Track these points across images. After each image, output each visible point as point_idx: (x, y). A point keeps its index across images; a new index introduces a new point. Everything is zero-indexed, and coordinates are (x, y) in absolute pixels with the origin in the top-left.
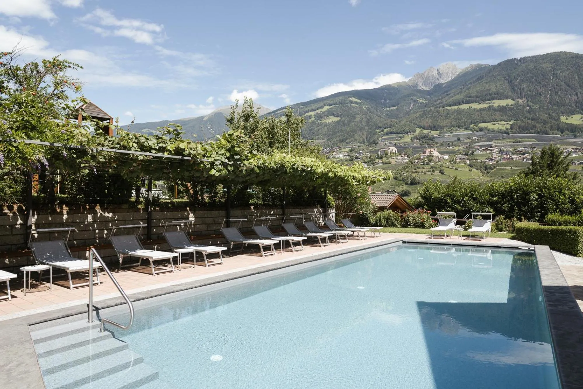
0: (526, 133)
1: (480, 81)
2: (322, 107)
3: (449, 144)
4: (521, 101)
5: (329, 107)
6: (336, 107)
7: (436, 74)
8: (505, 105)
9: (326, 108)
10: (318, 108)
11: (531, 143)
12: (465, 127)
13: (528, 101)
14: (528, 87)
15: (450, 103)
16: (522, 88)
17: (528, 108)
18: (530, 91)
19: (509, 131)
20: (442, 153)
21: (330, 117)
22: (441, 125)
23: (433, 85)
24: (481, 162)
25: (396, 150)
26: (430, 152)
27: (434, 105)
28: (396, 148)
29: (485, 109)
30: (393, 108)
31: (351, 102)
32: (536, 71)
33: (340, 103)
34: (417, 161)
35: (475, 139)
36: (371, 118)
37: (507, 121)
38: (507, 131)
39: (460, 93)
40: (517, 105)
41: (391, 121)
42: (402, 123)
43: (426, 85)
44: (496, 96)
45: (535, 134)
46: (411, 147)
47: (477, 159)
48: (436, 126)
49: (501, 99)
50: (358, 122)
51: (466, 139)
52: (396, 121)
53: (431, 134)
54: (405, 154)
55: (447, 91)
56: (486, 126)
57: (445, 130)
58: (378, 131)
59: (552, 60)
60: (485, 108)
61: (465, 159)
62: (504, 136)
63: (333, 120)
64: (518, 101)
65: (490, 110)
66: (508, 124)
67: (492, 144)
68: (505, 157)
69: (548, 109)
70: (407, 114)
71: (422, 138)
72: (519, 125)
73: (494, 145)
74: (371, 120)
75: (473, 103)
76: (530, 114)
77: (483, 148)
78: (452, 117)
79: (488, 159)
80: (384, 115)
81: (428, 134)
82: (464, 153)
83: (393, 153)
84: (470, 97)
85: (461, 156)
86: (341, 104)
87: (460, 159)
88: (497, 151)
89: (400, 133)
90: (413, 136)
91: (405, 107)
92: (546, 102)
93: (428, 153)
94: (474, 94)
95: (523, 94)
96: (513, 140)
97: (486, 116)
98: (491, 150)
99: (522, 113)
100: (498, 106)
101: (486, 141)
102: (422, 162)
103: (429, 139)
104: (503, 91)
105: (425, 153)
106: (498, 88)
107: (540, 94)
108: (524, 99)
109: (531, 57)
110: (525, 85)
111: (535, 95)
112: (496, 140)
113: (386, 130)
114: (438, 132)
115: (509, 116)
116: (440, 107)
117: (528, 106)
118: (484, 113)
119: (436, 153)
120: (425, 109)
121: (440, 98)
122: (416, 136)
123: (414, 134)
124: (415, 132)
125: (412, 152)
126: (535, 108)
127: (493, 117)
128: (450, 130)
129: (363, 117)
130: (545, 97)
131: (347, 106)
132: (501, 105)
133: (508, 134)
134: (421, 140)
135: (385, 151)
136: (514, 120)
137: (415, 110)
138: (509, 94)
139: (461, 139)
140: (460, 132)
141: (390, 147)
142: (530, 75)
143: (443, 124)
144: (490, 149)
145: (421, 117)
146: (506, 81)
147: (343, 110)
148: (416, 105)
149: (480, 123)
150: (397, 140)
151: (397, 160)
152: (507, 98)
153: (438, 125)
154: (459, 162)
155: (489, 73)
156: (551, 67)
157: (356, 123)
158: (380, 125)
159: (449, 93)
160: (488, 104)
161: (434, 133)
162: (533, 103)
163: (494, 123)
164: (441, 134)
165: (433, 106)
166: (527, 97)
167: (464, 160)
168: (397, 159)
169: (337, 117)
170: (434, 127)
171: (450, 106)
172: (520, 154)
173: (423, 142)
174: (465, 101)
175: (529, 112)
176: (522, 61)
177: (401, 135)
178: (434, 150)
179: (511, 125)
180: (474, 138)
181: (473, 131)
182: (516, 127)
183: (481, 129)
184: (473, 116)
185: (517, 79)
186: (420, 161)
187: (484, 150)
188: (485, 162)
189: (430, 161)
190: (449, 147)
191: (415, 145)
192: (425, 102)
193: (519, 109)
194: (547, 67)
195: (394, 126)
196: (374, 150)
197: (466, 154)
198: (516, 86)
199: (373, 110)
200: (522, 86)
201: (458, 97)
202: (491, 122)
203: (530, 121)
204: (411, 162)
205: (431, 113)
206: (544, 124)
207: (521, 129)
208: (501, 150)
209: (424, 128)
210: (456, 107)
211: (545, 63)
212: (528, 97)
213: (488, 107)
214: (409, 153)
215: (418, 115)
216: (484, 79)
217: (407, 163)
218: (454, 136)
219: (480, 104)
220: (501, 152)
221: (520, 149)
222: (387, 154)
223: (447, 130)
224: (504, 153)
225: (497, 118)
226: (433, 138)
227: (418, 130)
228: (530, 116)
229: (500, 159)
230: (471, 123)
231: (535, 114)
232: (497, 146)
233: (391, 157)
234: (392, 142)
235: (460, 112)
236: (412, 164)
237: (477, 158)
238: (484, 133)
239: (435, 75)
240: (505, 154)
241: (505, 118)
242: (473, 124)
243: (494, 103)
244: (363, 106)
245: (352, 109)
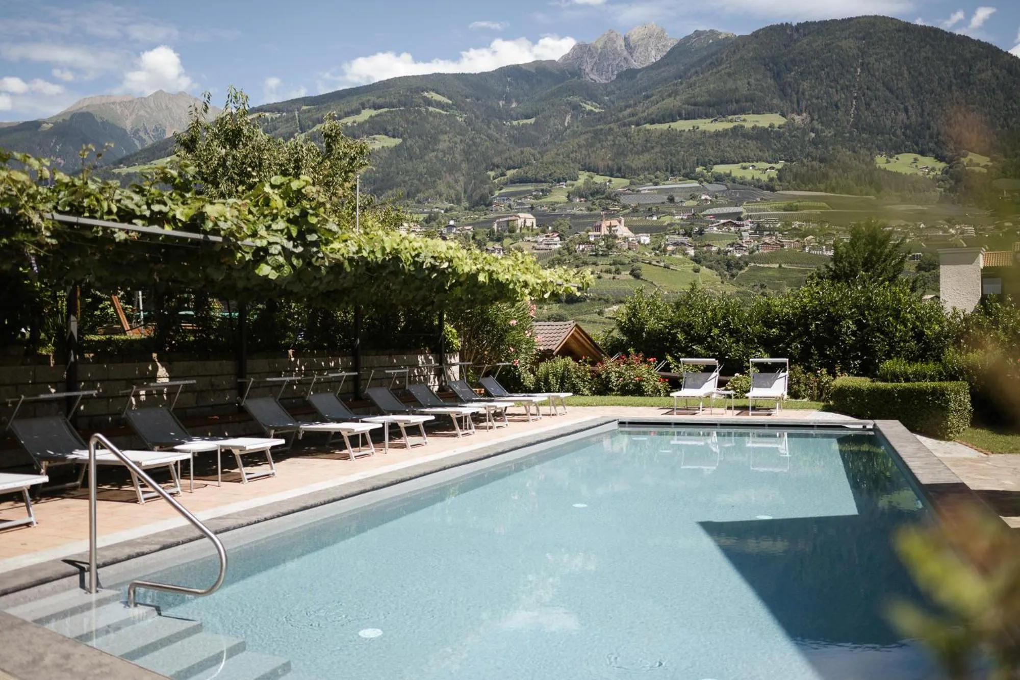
0: (809, 190)
1: (715, 70)
2: (357, 112)
3: (650, 210)
4: (798, 119)
5: (374, 113)
6: (391, 112)
7: (621, 46)
8: (767, 125)
9: (366, 114)
10: (347, 114)
11: (818, 212)
12: (683, 171)
13: (812, 120)
14: (812, 88)
15: (653, 116)
16: (801, 90)
17: (813, 135)
18: (817, 98)
19: (776, 183)
20: (635, 230)
21: (377, 136)
22: (634, 166)
23: (616, 73)
24: (719, 252)
25: (534, 221)
26: (610, 227)
27: (619, 120)
28: (534, 215)
29: (725, 133)
30: (525, 121)
31: (429, 102)
32: (830, 54)
33: (400, 103)
34: (582, 247)
35: (706, 199)
36: (474, 144)
37: (770, 163)
38: (771, 184)
39: (676, 93)
40: (790, 126)
41: (522, 152)
42: (547, 158)
43: (600, 72)
44: (748, 104)
45: (826, 192)
46: (567, 215)
47: (709, 245)
48: (623, 168)
49: (758, 113)
50: (443, 151)
51: (688, 200)
52: (532, 151)
53: (611, 186)
54: (554, 231)
55: (645, 89)
56: (728, 172)
57: (642, 177)
58: (492, 174)
59: (860, 32)
60: (727, 130)
61: (685, 245)
62: (764, 195)
63: (385, 145)
64: (793, 119)
65: (737, 135)
66: (772, 168)
67: (741, 213)
68: (767, 241)
69: (851, 139)
70: (558, 136)
71: (592, 195)
72: (794, 170)
73: (745, 214)
74: (474, 148)
75: (701, 117)
76: (817, 148)
77: (722, 221)
78: (657, 149)
79: (732, 245)
80: (506, 138)
81: (605, 185)
82: (682, 231)
83: (528, 228)
84: (695, 104)
85: (676, 236)
86: (405, 105)
87: (675, 244)
88: (752, 229)
89: (541, 182)
90: (571, 189)
91: (552, 121)
92: (848, 123)
93: (605, 231)
94: (703, 99)
95: (803, 104)
96: (783, 204)
97: (728, 149)
98: (739, 226)
99: (802, 146)
100: (754, 128)
101: (729, 205)
102: (592, 251)
103: (608, 198)
104: (762, 94)
105: (598, 228)
106: (753, 87)
107: (837, 106)
108: (804, 114)
109: (820, 22)
110: (805, 85)
111: (827, 108)
112: (747, 203)
113: (510, 173)
114: (626, 182)
115: (774, 150)
116: (630, 124)
117: (812, 131)
118: (724, 142)
119: (623, 231)
120: (599, 127)
121: (632, 102)
122: (579, 188)
123: (573, 185)
124: (576, 180)
125: (570, 227)
126: (826, 136)
127: (742, 152)
128: (652, 177)
129: (458, 139)
130: (847, 112)
131: (419, 112)
132: (760, 125)
133: (772, 189)
134: (591, 198)
135: (508, 221)
136: (786, 161)
137: (576, 128)
138: (775, 101)
139: (677, 199)
140: (675, 184)
141: (520, 215)
142: (816, 62)
143: (636, 162)
144: (738, 222)
145: (589, 145)
146: (768, 73)
147: (407, 121)
148: (577, 118)
149: (716, 164)
150: (536, 197)
151: (536, 245)
152: (771, 111)
153: (628, 167)
154: (673, 252)
155: (734, 52)
156: (858, 47)
157: (440, 155)
158: (496, 160)
159: (649, 93)
160: (731, 121)
161: (618, 184)
162: (822, 126)
163: (744, 164)
164: (633, 187)
165: (615, 122)
166: (811, 110)
167: (684, 247)
168: (536, 242)
169: (394, 137)
170: (619, 170)
171: (652, 122)
172: (797, 235)
173: (593, 204)
174: (684, 112)
175: (814, 143)
176: (801, 31)
177: (545, 186)
178: (618, 224)
179: (779, 170)
180: (703, 197)
181: (701, 182)
182: (788, 176)
183: (719, 179)
184: (701, 148)
185: (790, 70)
186: (588, 248)
187: (724, 224)
188: (727, 252)
189: (609, 247)
190: (651, 216)
191: (576, 211)
192: (597, 111)
193: (794, 136)
194: (850, 48)
195: (528, 164)
196: (482, 219)
197: (687, 234)
198: (790, 85)
199: (479, 124)
200: (801, 87)
201: (672, 103)
202: (739, 162)
203: (816, 164)
204: (568, 249)
205: (610, 138)
206: (844, 171)
207: (798, 181)
208: (758, 225)
209: (597, 171)
210: (664, 126)
211: (845, 38)
212: (813, 112)
213: (731, 129)
214: (563, 228)
215: (582, 140)
216: (724, 66)
217: (559, 253)
218: (661, 191)
219: (716, 120)
220: (759, 230)
221: (796, 224)
222: (512, 231)
223: (645, 177)
224: (765, 233)
225: (752, 155)
226: (616, 195)
227: (583, 177)
228: (818, 153)
229: (758, 246)
230: (698, 164)
231: (826, 148)
232: (750, 217)
233: (522, 236)
234: (523, 201)
235: (672, 138)
236: (570, 254)
237: (711, 243)
238: (724, 188)
239: (618, 48)
240: (767, 235)
241: (767, 155)
242: (702, 165)
243: (744, 120)
244: (455, 112)
245: (431, 119)
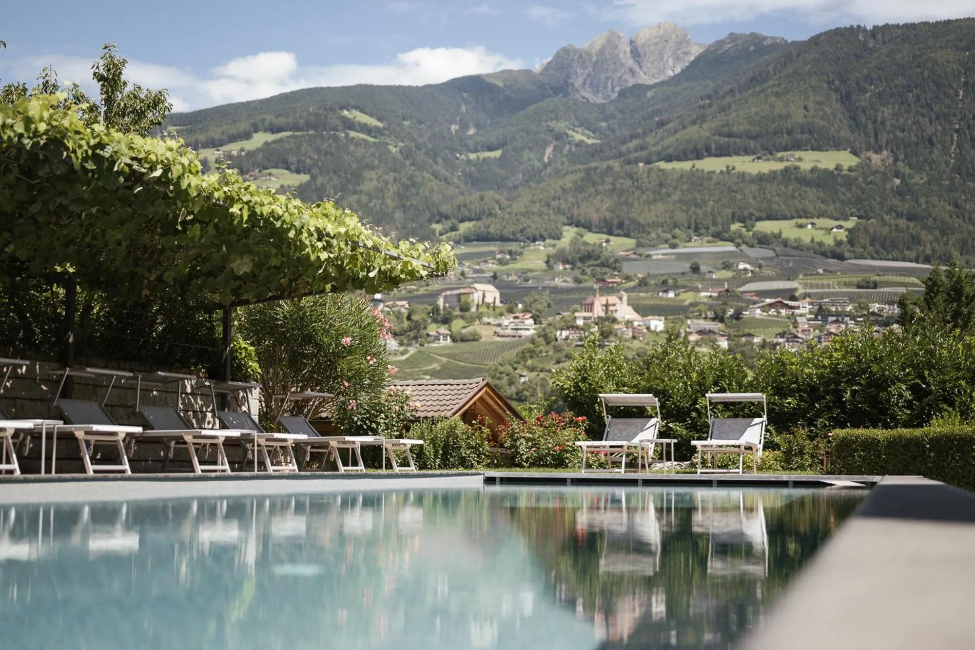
0: (894, 260)
1: (758, 89)
2: (247, 136)
3: (664, 282)
4: (876, 158)
5: (270, 137)
6: (295, 137)
7: (625, 53)
8: (831, 167)
9: (260, 139)
10: (232, 139)
11: (902, 290)
12: (712, 229)
13: (896, 160)
14: (896, 115)
15: (670, 151)
16: (879, 118)
17: (897, 182)
18: (903, 131)
19: (845, 249)
20: (643, 310)
21: (274, 171)
22: (642, 221)
23: (617, 89)
24: (763, 345)
25: (497, 295)
26: (607, 306)
27: (620, 155)
28: (498, 287)
29: (772, 177)
30: (487, 154)
31: (350, 125)
32: (919, 70)
33: (309, 125)
34: (565, 333)
35: (745, 270)
36: (414, 184)
37: (837, 219)
38: (838, 250)
39: (702, 119)
40: (865, 168)
41: (482, 198)
42: (518, 206)
43: (596, 87)
44: (806, 136)
45: (917, 262)
46: (544, 288)
47: (750, 335)
48: (627, 222)
49: (819, 149)
50: (369, 194)
51: (718, 269)
52: (497, 196)
53: (610, 249)
54: (525, 311)
55: (658, 112)
56: (776, 231)
57: (653, 235)
58: (438, 227)
59: (961, 40)
60: (775, 172)
61: (715, 333)
62: (828, 265)
63: (286, 183)
64: (869, 159)
65: (790, 180)
66: (840, 227)
67: (795, 289)
68: (833, 330)
69: (952, 189)
70: (534, 176)
71: (582, 260)
72: (872, 231)
73: (801, 291)
74: (413, 190)
75: (738, 154)
76: (903, 200)
77: (768, 301)
78: (676, 197)
79: (782, 335)
80: (459, 177)
81: (601, 246)
82: (710, 314)
83: (488, 305)
84: (730, 135)
85: (701, 322)
86: (315, 128)
87: (700, 332)
88: (811, 313)
89: (508, 240)
90: (551, 250)
91: (526, 154)
92: (947, 166)
93: (598, 311)
94: (741, 128)
95: (884, 138)
96: (855, 280)
97: (777, 199)
98: (792, 308)
99: (881, 197)
100: (814, 170)
101: (778, 278)
102: (581, 339)
103: (603, 265)
104: (825, 124)
105: (590, 307)
106: (812, 113)
107: (931, 143)
108: (885, 153)
109: (906, 26)
110: (887, 112)
111: (917, 144)
112: (805, 275)
113: (464, 227)
114: (630, 242)
115: (842, 202)
116: (636, 161)
117: (897, 175)
118: (771, 188)
119: (624, 311)
120: (593, 165)
121: (639, 131)
122: (562, 251)
123: (554, 246)
124: (559, 239)
125: (549, 306)
126: (915, 184)
127: (797, 203)
128: (668, 236)
129: (390, 177)
130: (945, 150)
131: (336, 138)
132: (822, 166)
133: (841, 257)
134: (579, 264)
135: (459, 295)
136: (860, 217)
137: (559, 166)
138: (843, 133)
139: (703, 268)
140: (699, 246)
141: (477, 286)
142: (900, 80)
143: (646, 216)
144: (791, 303)
145: (579, 189)
146: (834, 96)
147: (318, 151)
148: (561, 152)
149: (760, 219)
150: (501, 262)
151: (498, 330)
152: (837, 145)
153: (634, 221)
154: (697, 343)
155: (785, 63)
156: (959, 60)
157: (364, 199)
158: (445, 208)
159: (665, 117)
160: (781, 160)
161: (619, 245)
162: (911, 168)
163: (800, 221)
164: (641, 250)
165: (615, 157)
166: (894, 146)
167: (712, 336)
168: (499, 325)
169: (298, 172)
170: (621, 225)
171: (669, 159)
172: (877, 323)
173: (583, 273)
174: (713, 146)
175: (900, 193)
176: (879, 37)
177: (514, 246)
178: (617, 301)
179: (850, 231)
180: (741, 266)
181: (738, 245)
182: (864, 239)
183: (763, 241)
184: (739, 196)
185: (865, 91)
186: (574, 336)
187: (771, 305)
188: (774, 346)
189: (605, 335)
190: (666, 291)
191: (558, 282)
192: (590, 142)
193: (871, 183)
194: (948, 62)
195: (490, 214)
196: (422, 291)
197: (719, 318)
198: (864, 111)
199: (421, 156)
200: (880, 113)
201: (696, 133)
202: (792, 218)
203: (902, 222)
204: (545, 336)
205: (609, 180)
206: (943, 233)
207: (877, 246)
208: (820, 308)
209: (588, 227)
210: (686, 165)
211: (941, 48)
212: (897, 149)
213: (781, 171)
214: (539, 307)
215: (568, 182)
216: (771, 83)
217: (533, 341)
218: (680, 257)
219: (759, 158)
220: (821, 313)
221: (875, 307)
222: (465, 308)
223: (659, 237)
224: (831, 319)
225: (811, 207)
226: (616, 261)
227: (569, 234)
228: (905, 207)
229: (819, 338)
230: (734, 218)
231: (917, 200)
232: (808, 295)
233: (479, 317)
234: (483, 266)
235: (699, 180)
236: (548, 343)
237: (752, 331)
238: (771, 254)
239: (621, 55)
240: (833, 322)
241: (832, 207)
242: (740, 221)
243: (800, 159)
244: (387, 140)
245: (352, 148)
